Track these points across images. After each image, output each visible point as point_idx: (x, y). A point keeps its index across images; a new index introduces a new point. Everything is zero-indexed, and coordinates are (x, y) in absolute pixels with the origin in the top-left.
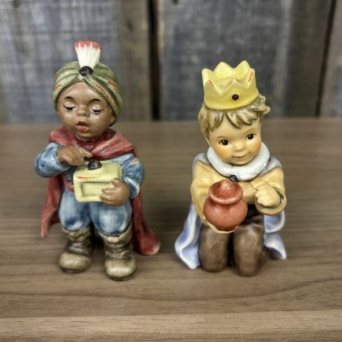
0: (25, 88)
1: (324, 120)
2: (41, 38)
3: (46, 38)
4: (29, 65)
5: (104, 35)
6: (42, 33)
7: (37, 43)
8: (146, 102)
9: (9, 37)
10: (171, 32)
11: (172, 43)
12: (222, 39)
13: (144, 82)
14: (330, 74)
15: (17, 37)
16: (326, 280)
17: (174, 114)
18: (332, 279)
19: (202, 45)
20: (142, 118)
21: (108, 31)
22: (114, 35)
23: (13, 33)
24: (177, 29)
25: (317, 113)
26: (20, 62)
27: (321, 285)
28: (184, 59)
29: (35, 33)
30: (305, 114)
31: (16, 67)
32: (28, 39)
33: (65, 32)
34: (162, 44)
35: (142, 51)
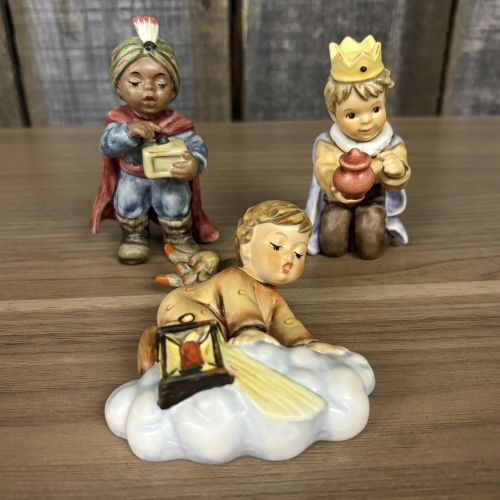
0: (71, 82)
1: (445, 118)
2: (91, 17)
3: (99, 17)
4: (75, 53)
5: (173, 13)
6: (94, 10)
7: (87, 24)
8: (226, 100)
9: (51, 16)
10: (258, 10)
11: (258, 24)
12: (321, 19)
13: (223, 74)
14: (453, 64)
15: (61, 16)
16: (448, 261)
17: (261, 115)
18: (455, 260)
19: (295, 27)
20: (220, 119)
21: (178, 9)
22: (186, 14)
23: (55, 11)
24: (264, 6)
25: (438, 111)
26: (64, 49)
27: (443, 264)
28: (273, 44)
29: (84, 11)
30: (424, 112)
31: (60, 55)
32: (76, 18)
33: (123, 9)
34: (245, 26)
35: (221, 34)
